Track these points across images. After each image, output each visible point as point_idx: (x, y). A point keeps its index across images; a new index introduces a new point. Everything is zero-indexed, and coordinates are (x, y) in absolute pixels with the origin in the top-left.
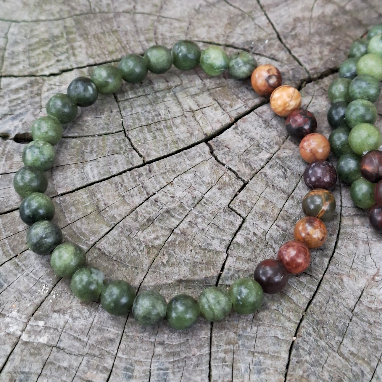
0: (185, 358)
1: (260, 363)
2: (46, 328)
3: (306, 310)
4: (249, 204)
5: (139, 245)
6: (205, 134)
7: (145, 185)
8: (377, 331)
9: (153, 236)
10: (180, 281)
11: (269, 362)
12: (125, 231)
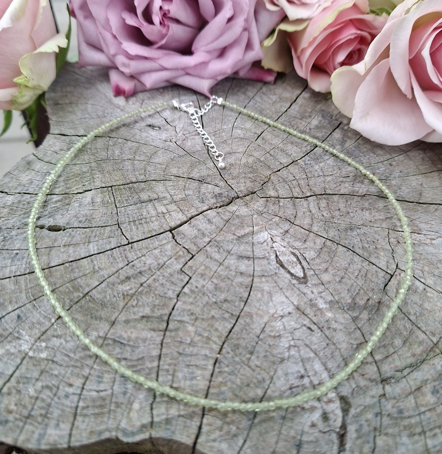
0: (141, 369)
1: (193, 373)
2: (47, 347)
3: (227, 337)
4: (194, 268)
5: (118, 294)
6: (170, 227)
7: (127, 256)
8: (275, 350)
9: (128, 288)
10: (143, 317)
11: (199, 372)
12: (109, 285)
